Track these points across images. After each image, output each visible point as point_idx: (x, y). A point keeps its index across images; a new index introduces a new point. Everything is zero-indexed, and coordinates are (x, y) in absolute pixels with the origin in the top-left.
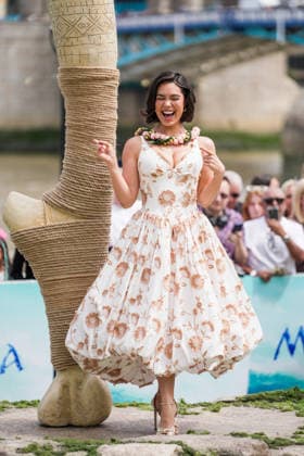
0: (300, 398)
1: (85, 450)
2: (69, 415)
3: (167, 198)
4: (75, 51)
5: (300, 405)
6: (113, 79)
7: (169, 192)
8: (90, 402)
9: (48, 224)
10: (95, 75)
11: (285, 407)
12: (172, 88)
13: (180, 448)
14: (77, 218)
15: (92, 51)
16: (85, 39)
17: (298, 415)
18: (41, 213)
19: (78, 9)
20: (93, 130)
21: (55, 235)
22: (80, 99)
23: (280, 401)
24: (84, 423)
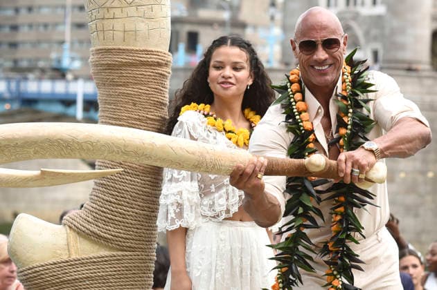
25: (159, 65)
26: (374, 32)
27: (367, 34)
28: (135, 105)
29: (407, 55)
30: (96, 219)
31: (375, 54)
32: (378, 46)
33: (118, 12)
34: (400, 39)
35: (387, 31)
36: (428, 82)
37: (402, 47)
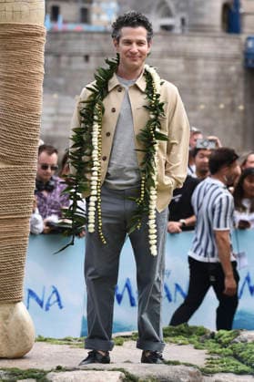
0: (190, 334)
1: (33, 377)
4: (8, 7)
5: (192, 339)
6: (42, 35)
8: (17, 335)
10: (27, 30)
11: (180, 342)
14: (7, 163)
15: (25, 8)
17: (196, 348)
20: (24, 82)
22: (12, 53)
23: (174, 335)
24: (9, 355)
25: (37, 35)
26: (182, 5)
27: (177, 6)
28: (21, 63)
29: (205, 21)
31: (183, 21)
32: (184, 15)
34: (200, 10)
35: (191, 4)
36: (220, 40)
37: (201, 15)
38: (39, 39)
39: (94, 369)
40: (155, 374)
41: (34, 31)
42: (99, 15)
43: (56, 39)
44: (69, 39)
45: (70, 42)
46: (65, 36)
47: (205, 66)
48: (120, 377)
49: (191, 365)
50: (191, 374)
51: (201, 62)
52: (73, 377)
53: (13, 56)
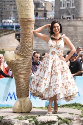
0: (77, 106)
1: (32, 118)
2: (22, 109)
3: (53, 53)
4: (24, 13)
7: (54, 51)
8: (27, 106)
9: (16, 59)
10: (29, 20)
12: (57, 24)
13: (58, 117)
14: (24, 58)
15: (29, 13)
16: (27, 10)
17: (78, 110)
18: (14, 56)
19: (25, 2)
20: (28, 34)
21: (18, 62)
22: (25, 26)
25: (32, 21)
30: (20, 52)
32: (74, 15)
33: (24, 11)
34: (78, 13)
37: (79, 14)
38: (32, 22)
39: (49, 116)
40: (67, 117)
41: (31, 20)
42: (49, 15)
43: (37, 22)
44: (41, 22)
45: (41, 23)
46: (40, 21)
47: (80, 29)
48: (57, 118)
49: (77, 114)
50: (77, 117)
51: (79, 28)
52: (43, 118)
53: (25, 27)
